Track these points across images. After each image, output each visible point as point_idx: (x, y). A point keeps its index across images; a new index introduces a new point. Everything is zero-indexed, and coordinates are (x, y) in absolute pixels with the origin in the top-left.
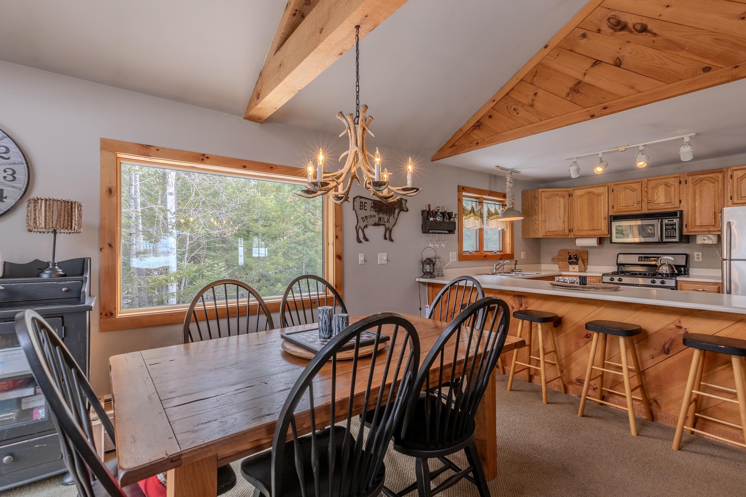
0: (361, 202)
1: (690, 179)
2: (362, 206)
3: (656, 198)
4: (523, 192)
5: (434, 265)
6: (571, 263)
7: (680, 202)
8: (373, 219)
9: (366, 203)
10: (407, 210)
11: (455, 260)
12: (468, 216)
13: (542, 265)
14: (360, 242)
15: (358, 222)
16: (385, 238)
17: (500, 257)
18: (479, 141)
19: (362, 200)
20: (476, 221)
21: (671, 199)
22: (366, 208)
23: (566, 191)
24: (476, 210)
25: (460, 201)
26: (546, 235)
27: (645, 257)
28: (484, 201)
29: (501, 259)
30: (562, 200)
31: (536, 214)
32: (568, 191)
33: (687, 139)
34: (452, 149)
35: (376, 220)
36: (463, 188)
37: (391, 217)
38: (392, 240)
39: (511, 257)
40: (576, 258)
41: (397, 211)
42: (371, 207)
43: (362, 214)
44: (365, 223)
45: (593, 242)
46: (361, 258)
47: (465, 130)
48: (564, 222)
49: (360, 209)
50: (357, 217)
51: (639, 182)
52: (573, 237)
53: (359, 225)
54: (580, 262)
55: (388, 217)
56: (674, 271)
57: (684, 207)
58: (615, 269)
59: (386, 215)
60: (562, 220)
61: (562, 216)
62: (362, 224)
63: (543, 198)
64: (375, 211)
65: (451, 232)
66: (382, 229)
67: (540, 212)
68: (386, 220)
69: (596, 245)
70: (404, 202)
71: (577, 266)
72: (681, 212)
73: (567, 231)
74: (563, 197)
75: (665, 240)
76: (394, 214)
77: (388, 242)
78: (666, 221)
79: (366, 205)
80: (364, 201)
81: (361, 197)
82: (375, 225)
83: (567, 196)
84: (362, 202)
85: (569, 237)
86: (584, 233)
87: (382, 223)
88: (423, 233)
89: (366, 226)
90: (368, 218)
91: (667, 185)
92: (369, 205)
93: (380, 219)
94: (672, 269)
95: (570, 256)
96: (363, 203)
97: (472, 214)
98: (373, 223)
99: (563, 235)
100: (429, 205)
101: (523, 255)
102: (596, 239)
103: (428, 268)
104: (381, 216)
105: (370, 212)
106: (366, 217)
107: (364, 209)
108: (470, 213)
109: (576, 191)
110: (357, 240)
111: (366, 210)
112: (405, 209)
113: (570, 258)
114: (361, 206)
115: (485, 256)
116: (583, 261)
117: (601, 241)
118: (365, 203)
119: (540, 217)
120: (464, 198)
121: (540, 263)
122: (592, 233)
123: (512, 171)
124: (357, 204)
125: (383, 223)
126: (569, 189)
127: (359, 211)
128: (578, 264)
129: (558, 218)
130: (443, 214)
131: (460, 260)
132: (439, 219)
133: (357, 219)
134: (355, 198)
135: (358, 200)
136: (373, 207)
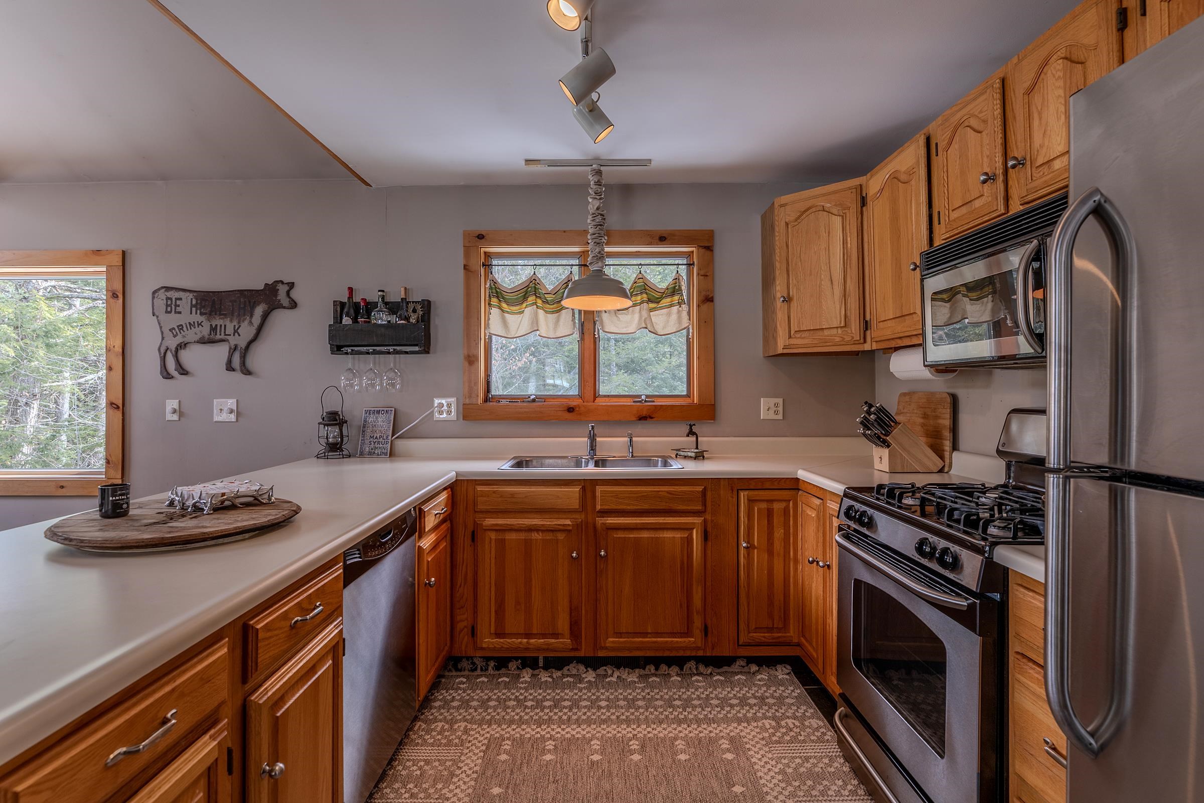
0: (168, 299)
2: (172, 307)
3: (1038, 140)
4: (763, 216)
8: (197, 330)
9: (181, 299)
10: (294, 305)
11: (458, 417)
12: (517, 304)
14: (169, 377)
15: (163, 338)
16: (231, 368)
17: (642, 414)
19: (169, 294)
22: (178, 309)
23: (850, 189)
25: (473, 268)
26: (792, 346)
29: (643, 419)
30: (835, 222)
31: (774, 279)
32: (858, 187)
35: (205, 330)
36: (488, 237)
37: (244, 325)
38: (247, 372)
39: (698, 412)
41: (259, 311)
42: (192, 306)
43: (173, 320)
44: (179, 339)
46: (171, 409)
48: (845, 295)
49: (167, 312)
50: (161, 328)
52: (877, 346)
53: (165, 344)
55: (235, 323)
59: (231, 321)
60: (838, 292)
61: (836, 276)
62: (172, 343)
63: (783, 224)
64: (201, 314)
66: (221, 352)
67: (778, 272)
68: (230, 330)
70: (283, 290)
71: (886, 452)
73: (855, 328)
74: (842, 210)
76: (251, 316)
77: (237, 376)
79: (178, 302)
80: (174, 295)
81: (168, 289)
82: (203, 341)
83: (855, 206)
84: (171, 299)
85: (872, 347)
86: (888, 332)
87: (218, 337)
88: (333, 353)
89: (182, 346)
90: (185, 329)
91: (1073, 57)
92: (187, 300)
93: (213, 329)
96: (174, 300)
97: (534, 299)
98: (197, 338)
99: (846, 342)
100: (353, 289)
103: (331, 434)
104: (218, 321)
105: (187, 315)
106: (180, 327)
107: (176, 312)
108: (525, 298)
109: (872, 182)
110: (161, 373)
111: (180, 313)
112: (285, 302)
114: (167, 306)
115: (570, 410)
116: (935, 437)
118: (177, 299)
119: (779, 287)
122: (900, 329)
124: (161, 303)
125: (223, 337)
126: (863, 179)
127: (163, 317)
128: (886, 444)
129: (826, 283)
130: (393, 308)
131: (465, 418)
132: (381, 318)
133: (162, 333)
134: (154, 292)
135: (162, 295)
136: (195, 306)
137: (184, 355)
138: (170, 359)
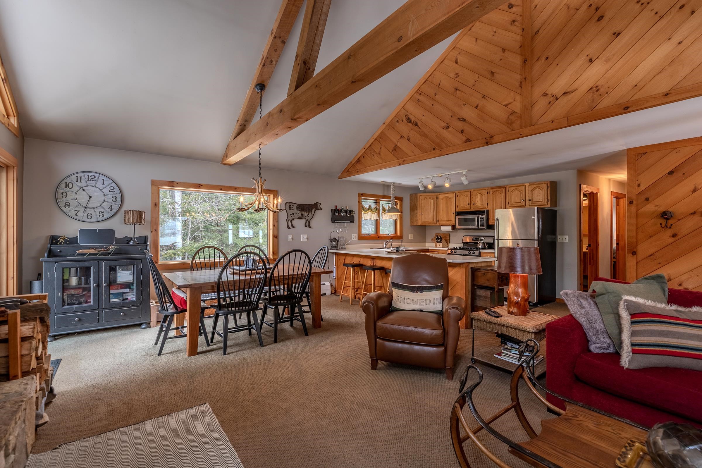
0: (290, 205)
1: (491, 191)
2: (291, 208)
3: (476, 202)
4: (410, 195)
5: (338, 242)
6: (438, 242)
7: (487, 205)
8: (298, 215)
10: (321, 209)
11: (356, 239)
12: (367, 211)
13: (427, 243)
14: (289, 228)
15: (288, 217)
16: (306, 226)
17: (391, 238)
18: (359, 170)
19: (290, 204)
20: (373, 215)
21: (483, 203)
22: (293, 209)
23: (435, 195)
24: (372, 207)
25: (360, 202)
26: (422, 224)
27: (476, 238)
28: (381, 202)
29: (391, 239)
30: (432, 201)
31: (417, 210)
32: (436, 195)
33: (464, 173)
34: (347, 173)
35: (300, 215)
36: (362, 195)
37: (310, 214)
38: (310, 227)
39: (400, 238)
40: (441, 239)
41: (313, 210)
42: (296, 208)
43: (291, 212)
44: (293, 217)
45: (449, 228)
46: (290, 237)
47: (353, 163)
48: (433, 215)
49: (289, 209)
50: (287, 214)
51: (469, 191)
52: (439, 225)
53: (288, 218)
54: (443, 241)
55: (307, 213)
56: (485, 247)
57: (490, 208)
58: (461, 245)
59: (306, 213)
60: (432, 214)
61: (432, 211)
62: (290, 218)
63: (421, 199)
64: (299, 210)
65: (352, 222)
66: (303, 221)
67: (419, 209)
68: (306, 215)
69: (451, 230)
70: (319, 205)
71: (441, 244)
72: (488, 211)
73: (435, 221)
74: (433, 199)
75: (480, 228)
76: (312, 212)
77: (307, 228)
78: (480, 216)
79: (293, 207)
81: (290, 203)
82: (299, 218)
83: (436, 198)
85: (437, 225)
86: (444, 223)
87: (303, 217)
88: (332, 222)
89: (293, 219)
91: (482, 195)
92: (295, 207)
93: (302, 215)
94: (485, 245)
95: (438, 237)
97: (370, 210)
98: (298, 217)
99: (433, 224)
100: (336, 206)
101: (410, 237)
102: (451, 226)
103: (334, 244)
104: (303, 213)
105: (295, 211)
106: (293, 214)
108: (368, 210)
109: (440, 195)
110: (287, 227)
112: (320, 209)
113: (437, 238)
114: (290, 207)
115: (379, 237)
116: (446, 241)
117: (454, 227)
119: (419, 212)
120: (362, 200)
121: (426, 242)
122: (448, 223)
123: (394, 183)
124: (288, 207)
125: (304, 217)
126: (437, 194)
127: (288, 211)
128: (441, 242)
129: (430, 212)
130: (346, 211)
131: (359, 239)
132: (343, 214)
133: (288, 215)
134: (286, 203)
135: (288, 204)
136: (297, 208)
137: (293, 222)
138: (289, 222)
